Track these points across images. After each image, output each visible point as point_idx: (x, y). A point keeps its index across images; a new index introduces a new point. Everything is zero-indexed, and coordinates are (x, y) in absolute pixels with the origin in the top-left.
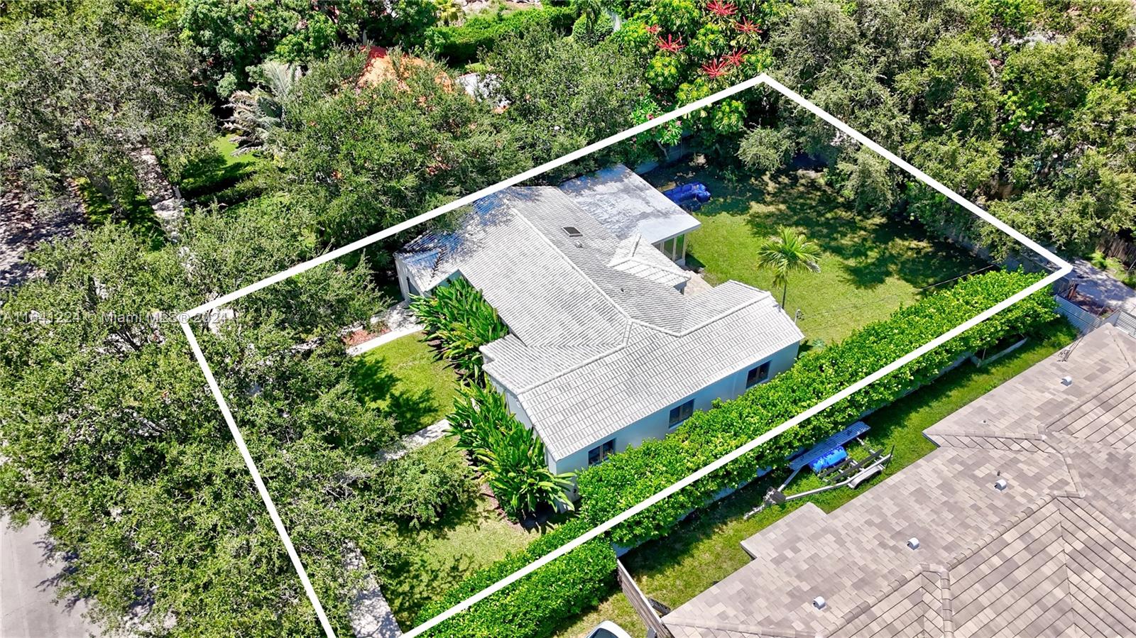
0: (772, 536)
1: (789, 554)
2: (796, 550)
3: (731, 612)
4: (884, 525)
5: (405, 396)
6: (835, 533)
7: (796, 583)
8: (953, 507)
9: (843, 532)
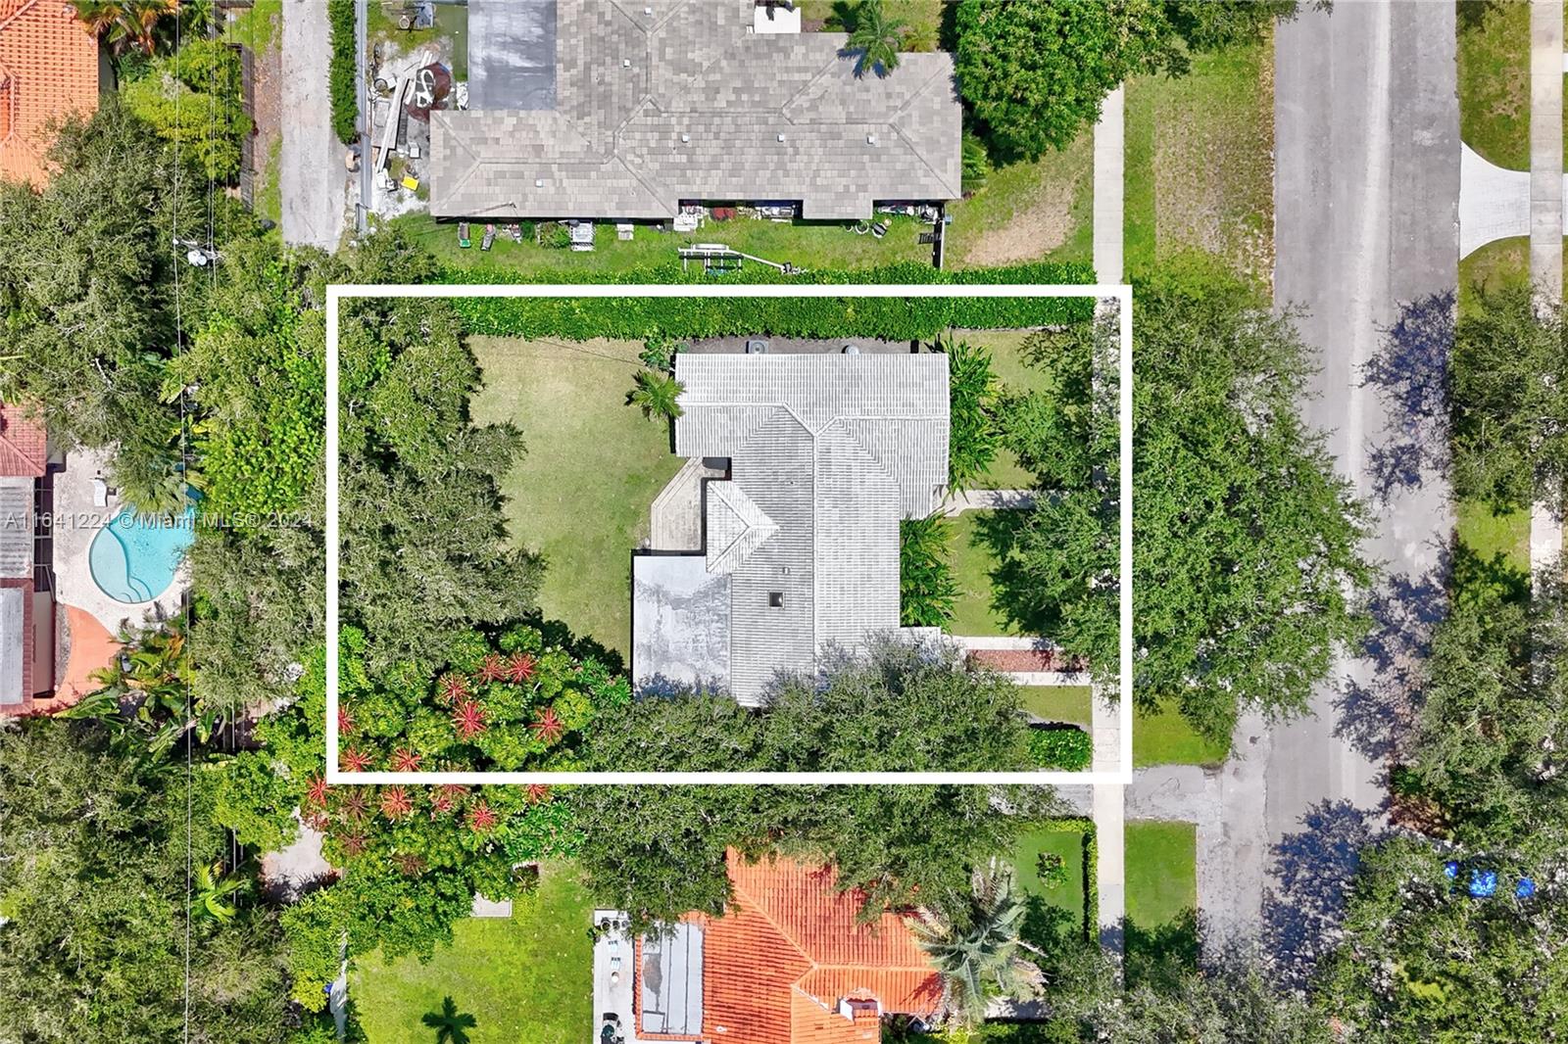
0: (849, 210)
1: (853, 188)
2: (847, 187)
3: (920, 173)
4: (781, 165)
5: (994, 551)
6: (813, 184)
7: (868, 165)
8: (728, 147)
9: (808, 180)
